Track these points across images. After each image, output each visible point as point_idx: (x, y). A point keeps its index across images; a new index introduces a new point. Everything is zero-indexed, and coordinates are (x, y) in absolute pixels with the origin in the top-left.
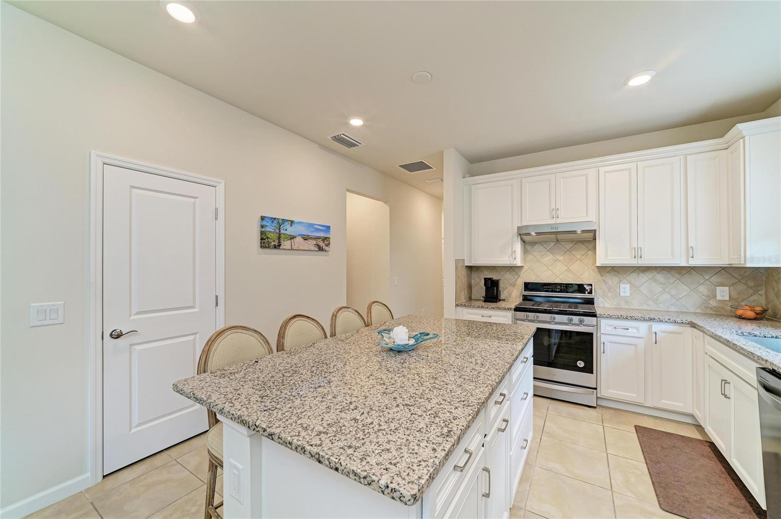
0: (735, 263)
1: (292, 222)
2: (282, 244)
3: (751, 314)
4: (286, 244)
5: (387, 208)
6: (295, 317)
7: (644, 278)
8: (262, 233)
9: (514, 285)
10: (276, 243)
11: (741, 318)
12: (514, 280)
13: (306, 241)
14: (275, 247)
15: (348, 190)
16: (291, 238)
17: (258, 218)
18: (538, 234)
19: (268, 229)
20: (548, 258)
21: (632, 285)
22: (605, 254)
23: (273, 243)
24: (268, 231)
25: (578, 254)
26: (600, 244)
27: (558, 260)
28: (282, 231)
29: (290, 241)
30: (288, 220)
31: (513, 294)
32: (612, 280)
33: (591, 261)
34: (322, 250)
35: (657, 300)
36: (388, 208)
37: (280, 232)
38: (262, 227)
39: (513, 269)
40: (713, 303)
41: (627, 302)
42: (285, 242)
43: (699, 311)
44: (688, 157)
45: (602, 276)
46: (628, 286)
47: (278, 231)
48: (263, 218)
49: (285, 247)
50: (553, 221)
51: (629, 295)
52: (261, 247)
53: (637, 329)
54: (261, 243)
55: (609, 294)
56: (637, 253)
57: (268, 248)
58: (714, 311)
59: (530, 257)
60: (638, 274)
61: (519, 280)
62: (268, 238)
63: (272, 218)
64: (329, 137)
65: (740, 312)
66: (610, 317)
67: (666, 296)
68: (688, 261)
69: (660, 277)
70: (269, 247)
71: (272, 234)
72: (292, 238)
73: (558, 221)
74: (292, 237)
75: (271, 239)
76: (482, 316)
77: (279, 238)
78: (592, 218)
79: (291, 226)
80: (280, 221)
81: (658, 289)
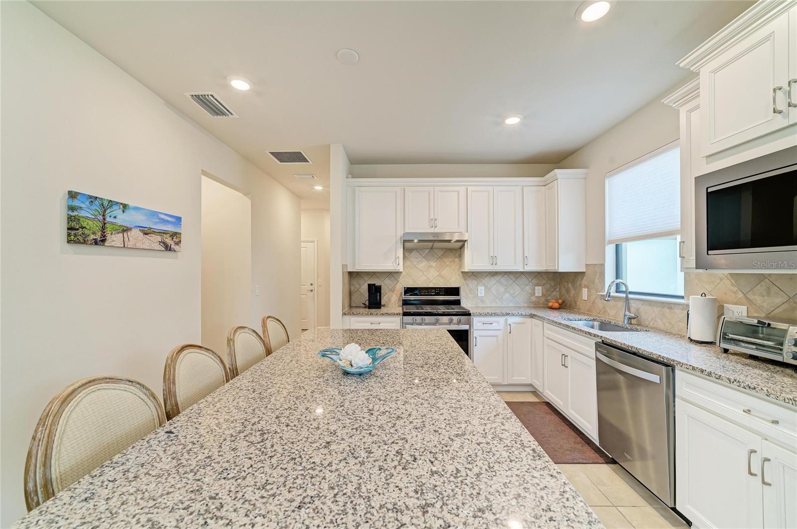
0: (551, 269)
1: (125, 206)
2: (107, 238)
3: (556, 305)
4: (115, 239)
5: (247, 202)
6: (184, 348)
7: (493, 281)
8: (70, 219)
9: (393, 290)
10: (98, 236)
11: (551, 308)
12: (394, 285)
13: (146, 236)
14: (96, 243)
15: (204, 173)
16: (123, 231)
17: (62, 194)
18: (420, 241)
19: (83, 213)
20: (423, 264)
21: (486, 287)
22: (472, 261)
23: (92, 237)
24: (83, 217)
25: (447, 261)
26: (467, 253)
27: (431, 266)
28: (108, 219)
29: (121, 235)
30: (118, 203)
31: (392, 298)
32: (472, 283)
33: (457, 267)
34: (170, 250)
35: (502, 298)
36: (250, 201)
37: (104, 219)
38: (72, 208)
39: (393, 275)
40: (533, 299)
41: (482, 301)
42: (113, 236)
43: (526, 305)
44: (525, 188)
45: (465, 280)
46: (483, 288)
47: (101, 218)
48: (72, 195)
49: (113, 244)
50: (432, 230)
51: (484, 295)
52: (69, 242)
53: (498, 322)
54: (69, 235)
55: (470, 295)
56: (493, 259)
57: (83, 243)
58: (535, 304)
59: (408, 263)
60: (490, 278)
61: (398, 285)
62: (83, 228)
63: (90, 197)
64: (188, 95)
65: (550, 304)
66: (480, 315)
67: (507, 295)
68: (524, 268)
69: (503, 280)
70: (85, 242)
71: (90, 223)
72: (125, 230)
73: (437, 230)
74: (125, 228)
75: (90, 230)
76: (371, 324)
77: (103, 228)
78: (462, 229)
79: (123, 212)
80: (106, 203)
81: (502, 289)
